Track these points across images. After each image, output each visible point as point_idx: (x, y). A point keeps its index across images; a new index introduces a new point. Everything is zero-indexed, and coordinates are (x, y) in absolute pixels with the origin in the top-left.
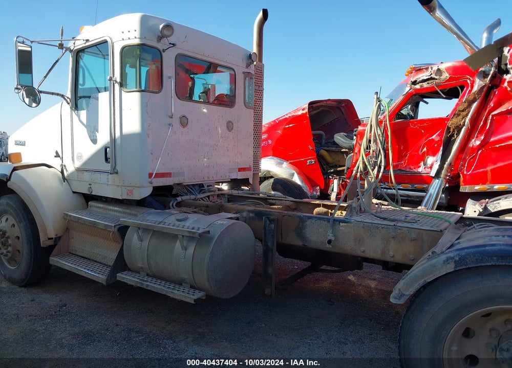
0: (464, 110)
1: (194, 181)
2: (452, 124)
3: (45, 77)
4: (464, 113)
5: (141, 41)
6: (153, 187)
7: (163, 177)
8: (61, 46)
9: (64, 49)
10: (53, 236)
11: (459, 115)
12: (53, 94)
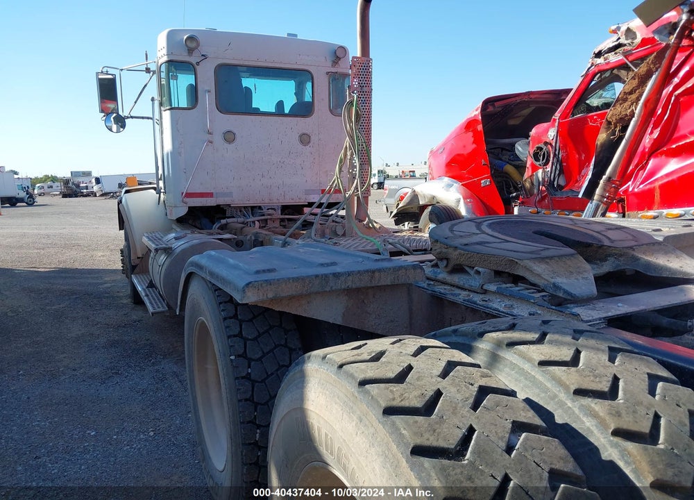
0: (632, 90)
1: (247, 202)
2: (612, 115)
3: (135, 102)
4: (634, 97)
5: (168, 58)
6: (189, 207)
7: (202, 197)
8: (148, 70)
9: (152, 73)
10: (141, 256)
11: (625, 100)
12: (143, 118)
